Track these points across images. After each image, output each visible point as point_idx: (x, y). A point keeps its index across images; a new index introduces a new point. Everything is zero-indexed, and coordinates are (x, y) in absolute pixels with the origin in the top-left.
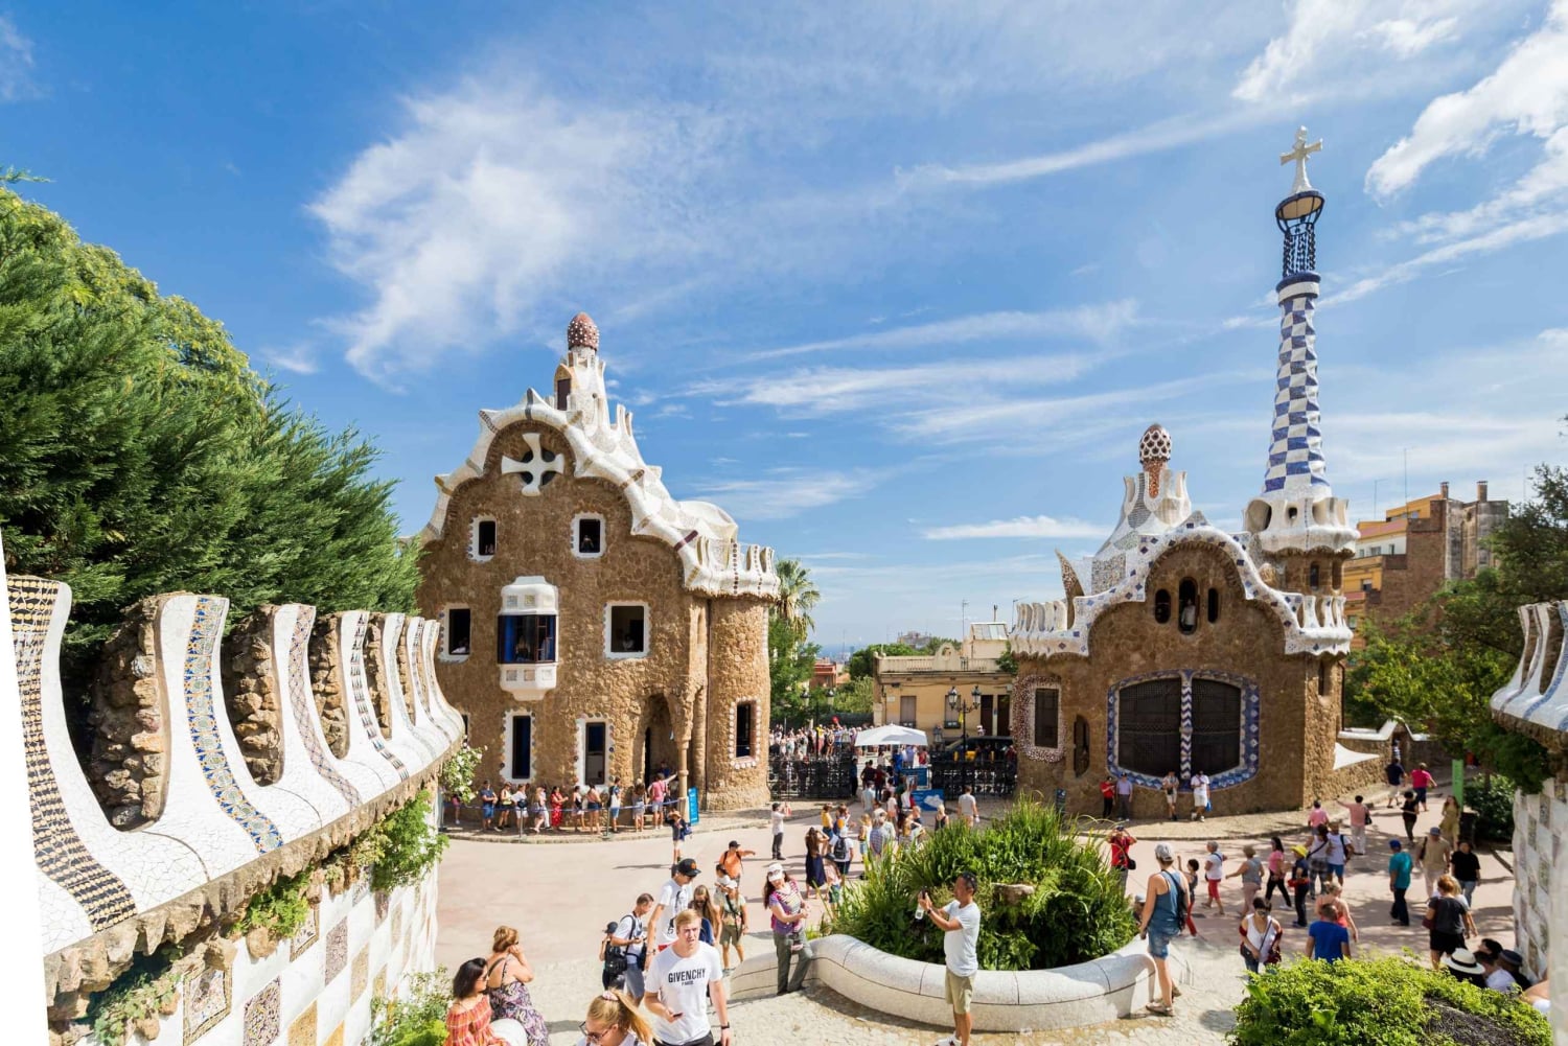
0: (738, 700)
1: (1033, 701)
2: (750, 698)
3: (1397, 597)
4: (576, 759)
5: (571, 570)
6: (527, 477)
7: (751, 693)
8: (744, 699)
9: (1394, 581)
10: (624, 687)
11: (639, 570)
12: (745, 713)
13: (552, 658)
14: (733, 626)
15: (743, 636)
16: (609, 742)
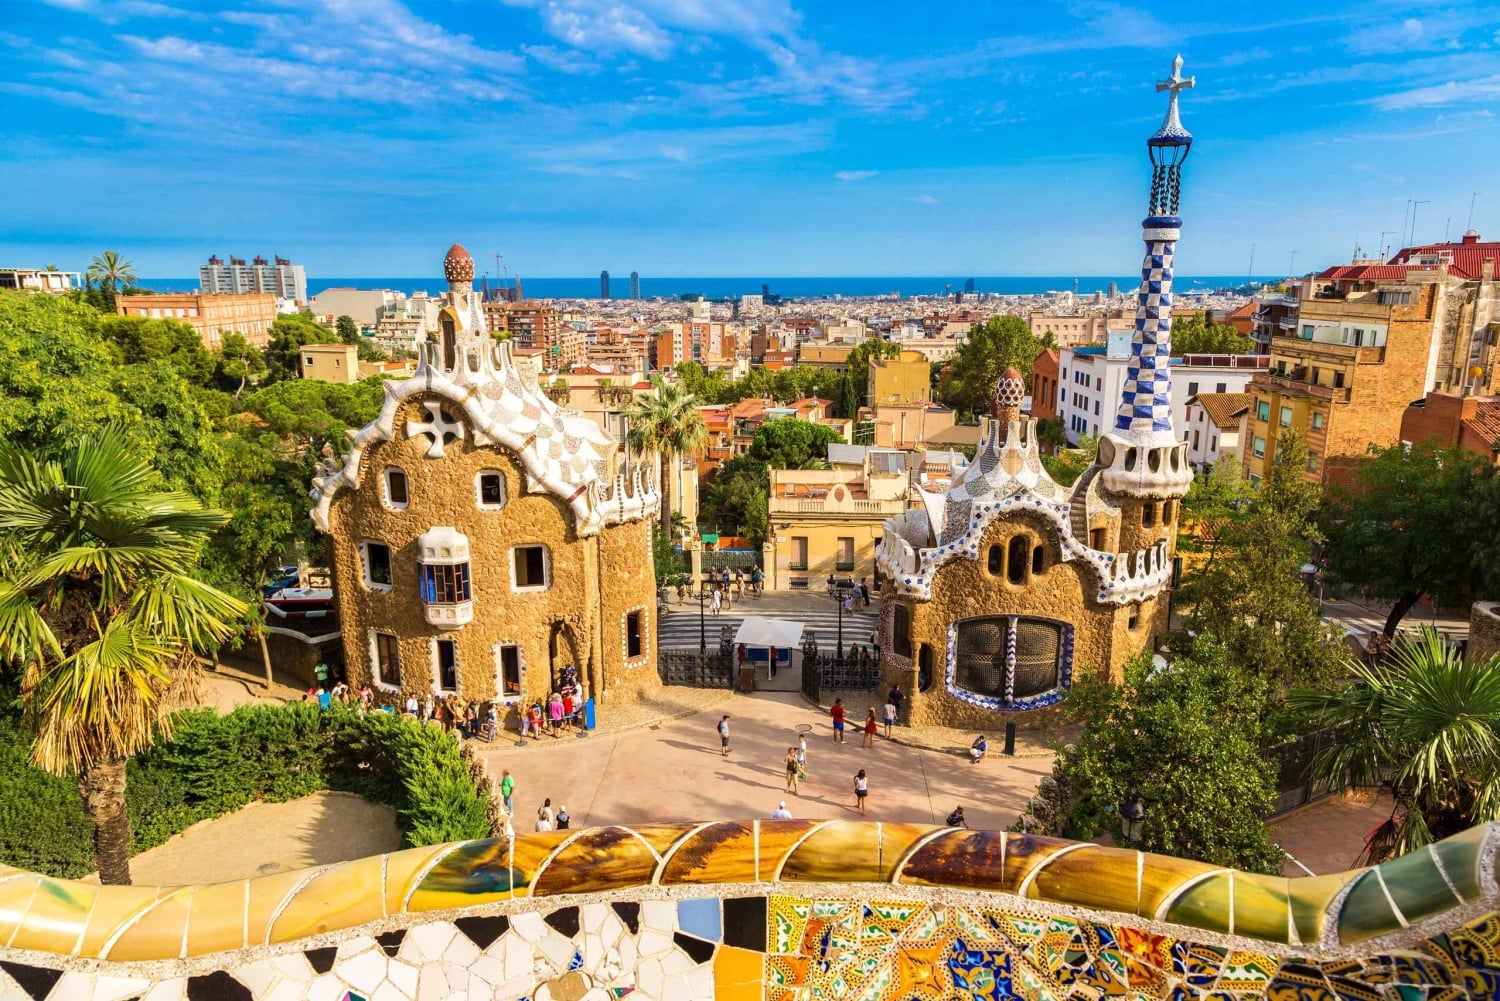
0: (628, 611)
1: (892, 614)
2: (638, 608)
3: (1369, 396)
4: (495, 677)
5: (478, 522)
6: (431, 437)
7: (639, 603)
8: (633, 609)
9: (1366, 378)
10: (532, 618)
11: (536, 519)
12: (634, 622)
13: (467, 596)
14: (620, 547)
15: (629, 554)
16: (522, 662)
